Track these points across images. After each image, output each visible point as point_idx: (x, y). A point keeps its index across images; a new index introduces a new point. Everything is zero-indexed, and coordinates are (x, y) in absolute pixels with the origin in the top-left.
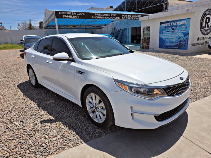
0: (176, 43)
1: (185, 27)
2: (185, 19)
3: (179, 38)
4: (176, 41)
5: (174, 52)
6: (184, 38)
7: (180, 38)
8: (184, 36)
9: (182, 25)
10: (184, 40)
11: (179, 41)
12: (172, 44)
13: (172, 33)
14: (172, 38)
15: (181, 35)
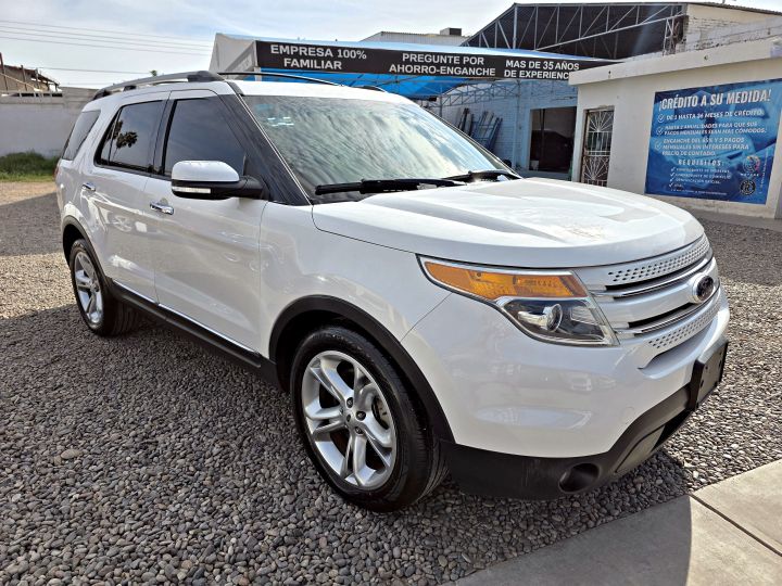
0: (719, 174)
1: (760, 112)
2: (764, 82)
3: (731, 158)
4: (717, 168)
5: (707, 209)
6: (755, 157)
7: (739, 155)
8: (752, 150)
9: (750, 106)
11: (732, 169)
12: (703, 178)
13: (703, 135)
14: (705, 154)
15: (740, 143)
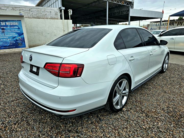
0: (11, 42)
1: (17, 27)
2: (15, 21)
3: (13, 38)
4: (10, 41)
5: (11, 51)
6: (20, 38)
7: (15, 37)
8: (18, 36)
9: (14, 26)
10: (20, 39)
11: (14, 41)
12: (6, 44)
13: (2, 33)
14: (4, 37)
15: (14, 34)
